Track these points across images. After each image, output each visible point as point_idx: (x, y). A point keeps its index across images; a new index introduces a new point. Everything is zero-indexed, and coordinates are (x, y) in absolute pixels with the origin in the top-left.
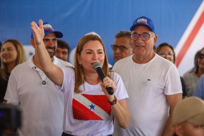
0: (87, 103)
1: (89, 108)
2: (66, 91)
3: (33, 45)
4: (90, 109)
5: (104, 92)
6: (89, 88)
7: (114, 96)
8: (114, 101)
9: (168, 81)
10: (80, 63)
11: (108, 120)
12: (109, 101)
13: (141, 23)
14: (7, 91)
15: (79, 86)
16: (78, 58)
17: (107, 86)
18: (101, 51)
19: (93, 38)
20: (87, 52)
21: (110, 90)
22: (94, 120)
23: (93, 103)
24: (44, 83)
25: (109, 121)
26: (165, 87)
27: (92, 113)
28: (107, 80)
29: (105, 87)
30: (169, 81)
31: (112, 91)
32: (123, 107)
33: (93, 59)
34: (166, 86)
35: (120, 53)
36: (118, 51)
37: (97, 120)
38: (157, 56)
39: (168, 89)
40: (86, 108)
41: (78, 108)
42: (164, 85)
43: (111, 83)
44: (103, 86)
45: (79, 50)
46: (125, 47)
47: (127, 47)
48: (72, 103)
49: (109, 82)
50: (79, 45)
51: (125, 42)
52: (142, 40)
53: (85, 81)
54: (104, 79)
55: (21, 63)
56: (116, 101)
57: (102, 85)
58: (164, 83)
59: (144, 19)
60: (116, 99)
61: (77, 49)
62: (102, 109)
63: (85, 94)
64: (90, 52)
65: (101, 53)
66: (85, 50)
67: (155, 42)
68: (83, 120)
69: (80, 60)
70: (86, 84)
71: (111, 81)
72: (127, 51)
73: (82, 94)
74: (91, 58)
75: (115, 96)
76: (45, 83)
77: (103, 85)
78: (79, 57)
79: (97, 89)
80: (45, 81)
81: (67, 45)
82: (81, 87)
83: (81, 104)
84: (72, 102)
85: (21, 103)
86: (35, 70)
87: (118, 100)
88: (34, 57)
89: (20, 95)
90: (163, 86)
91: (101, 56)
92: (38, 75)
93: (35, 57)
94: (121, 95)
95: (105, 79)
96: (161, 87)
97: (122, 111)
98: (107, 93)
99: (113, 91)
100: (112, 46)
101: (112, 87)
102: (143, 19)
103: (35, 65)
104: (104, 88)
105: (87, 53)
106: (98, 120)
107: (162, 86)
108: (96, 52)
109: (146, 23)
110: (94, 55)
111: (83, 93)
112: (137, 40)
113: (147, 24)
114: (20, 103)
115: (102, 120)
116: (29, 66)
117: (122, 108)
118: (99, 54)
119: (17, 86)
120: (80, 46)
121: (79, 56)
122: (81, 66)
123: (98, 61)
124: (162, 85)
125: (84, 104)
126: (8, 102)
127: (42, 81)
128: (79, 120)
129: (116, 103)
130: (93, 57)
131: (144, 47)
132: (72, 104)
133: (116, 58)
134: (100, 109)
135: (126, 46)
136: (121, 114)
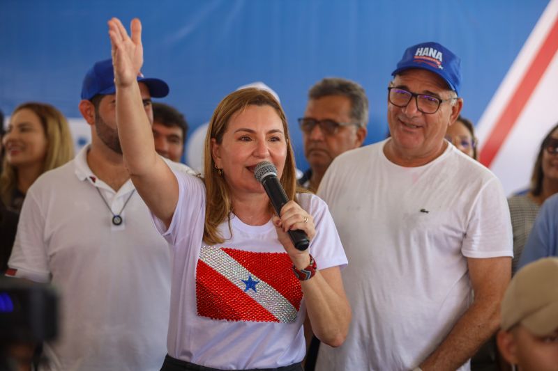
0: (236, 274)
1: (242, 287)
2: (181, 239)
3: (86, 119)
4: (246, 290)
5: (283, 245)
6: (241, 233)
7: (310, 256)
8: (308, 268)
9: (474, 219)
10: (219, 165)
11: (291, 320)
12: (294, 267)
13: (426, 60)
14: (16, 243)
15: (216, 226)
16: (213, 151)
17: (292, 226)
18: (277, 134)
19: (256, 98)
20: (239, 136)
21: (299, 238)
22: (253, 320)
23: (252, 275)
24: (117, 221)
25: (294, 326)
26: (465, 235)
27: (251, 301)
28: (292, 210)
29: (286, 230)
30: (477, 220)
31: (304, 239)
32: (333, 288)
33: (256, 154)
34: (468, 234)
35: (322, 139)
36: (318, 134)
37: (262, 320)
38: (452, 149)
39: (473, 241)
40: (235, 286)
41: (211, 285)
42: (464, 230)
43: (303, 220)
44: (280, 227)
45: (218, 130)
46: (336, 125)
47: (342, 124)
48: (195, 273)
49: (297, 216)
50: (219, 116)
51: (335, 110)
52: (418, 109)
53: (232, 215)
54: (283, 208)
55: (56, 166)
56: (315, 268)
57: (276, 224)
58: (463, 224)
59: (436, 51)
60: (314, 264)
61: (213, 125)
62: (277, 290)
63: (231, 250)
64: (248, 136)
65: (278, 139)
66: (234, 131)
67: (452, 117)
68: (225, 320)
69: (220, 157)
70: (235, 221)
71: (302, 213)
72: (343, 135)
73: (225, 247)
74: (249, 153)
75: (313, 256)
76: (119, 222)
77: (280, 223)
78: (218, 148)
79: (263, 237)
80: (119, 216)
81: (181, 116)
82: (223, 230)
83: (220, 275)
84: (196, 270)
85: (55, 274)
86: (92, 185)
87: (319, 266)
88: (88, 151)
89: (50, 253)
90: (460, 232)
91: (278, 149)
92: (101, 199)
93: (92, 151)
94: (328, 254)
95: (286, 208)
96: (454, 234)
97: (328, 299)
98: (291, 246)
99: (309, 241)
100: (299, 120)
101: (306, 230)
102: (432, 49)
103: (93, 171)
104: (284, 230)
105: (240, 139)
106: (266, 320)
107: (456, 231)
108: (263, 137)
109: (438, 63)
110: (259, 144)
111: (227, 245)
112: (405, 106)
113: (440, 67)
114: (51, 276)
115: (277, 320)
116: (76, 176)
117: (329, 290)
118: (271, 143)
119: (43, 228)
120: (220, 120)
121: (216, 146)
122: (220, 172)
123: (268, 160)
124: (458, 227)
125: (229, 277)
126: (18, 274)
127: (112, 216)
128: (212, 318)
129: (313, 274)
130: (255, 149)
131: (421, 129)
132: (195, 276)
133: (313, 153)
134: (272, 290)
135: (339, 120)
136: (327, 307)
